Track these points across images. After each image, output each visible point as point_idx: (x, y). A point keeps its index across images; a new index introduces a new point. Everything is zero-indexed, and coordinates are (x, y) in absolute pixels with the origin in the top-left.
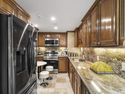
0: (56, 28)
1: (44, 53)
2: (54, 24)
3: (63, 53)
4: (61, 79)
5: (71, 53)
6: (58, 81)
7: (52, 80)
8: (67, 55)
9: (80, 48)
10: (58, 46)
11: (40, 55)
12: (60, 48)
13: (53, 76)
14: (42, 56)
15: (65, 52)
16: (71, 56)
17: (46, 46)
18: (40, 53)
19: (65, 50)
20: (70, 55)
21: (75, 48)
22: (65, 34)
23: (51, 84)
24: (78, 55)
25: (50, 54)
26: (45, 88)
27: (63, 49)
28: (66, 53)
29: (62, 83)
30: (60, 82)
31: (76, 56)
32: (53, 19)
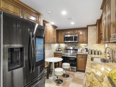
0: (73, 23)
1: (64, 50)
2: (68, 19)
3: (83, 50)
4: (78, 79)
5: (92, 51)
6: (74, 80)
7: (68, 78)
8: (87, 52)
9: (105, 44)
10: (78, 42)
11: (60, 51)
12: (80, 44)
13: (70, 74)
14: (61, 52)
15: (86, 48)
16: (92, 54)
17: (65, 43)
18: (60, 50)
19: (85, 47)
20: (90, 53)
21: (97, 44)
22: (85, 29)
23: (65, 83)
24: (101, 53)
25: (72, 51)
26: (58, 85)
27: (83, 45)
28: (86, 50)
29: (78, 84)
30: (76, 83)
31: (98, 54)
32: (64, 13)
